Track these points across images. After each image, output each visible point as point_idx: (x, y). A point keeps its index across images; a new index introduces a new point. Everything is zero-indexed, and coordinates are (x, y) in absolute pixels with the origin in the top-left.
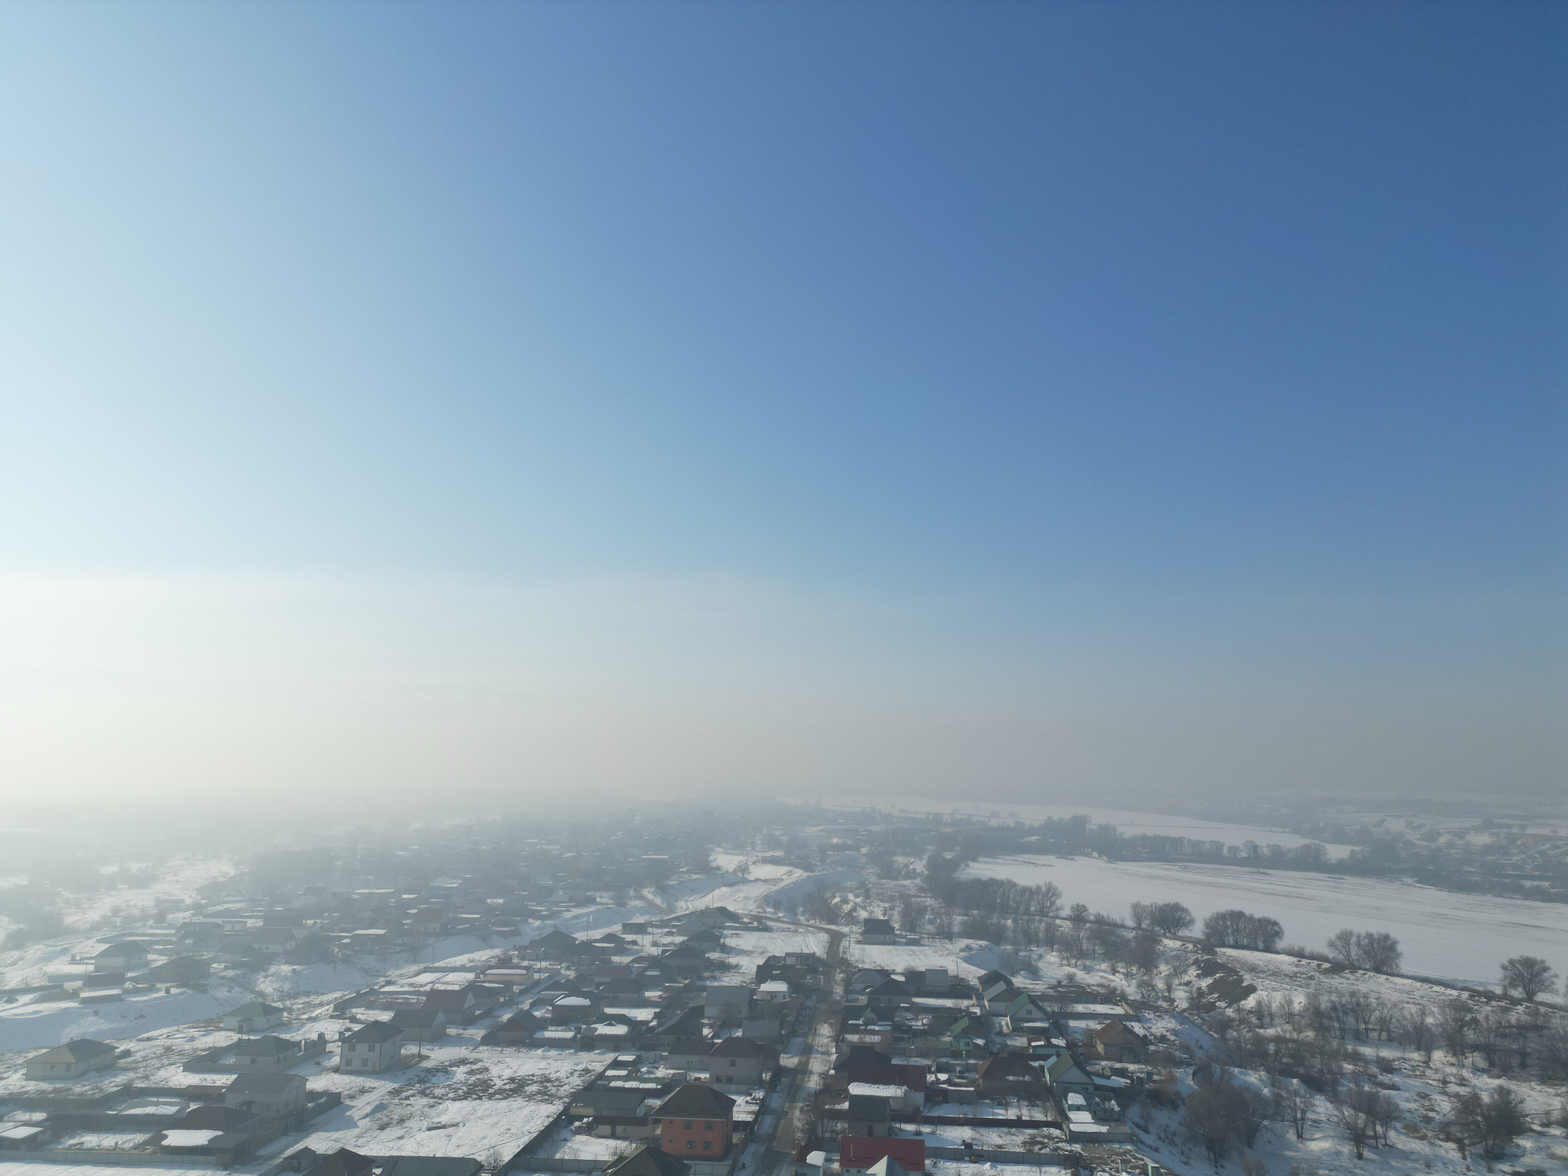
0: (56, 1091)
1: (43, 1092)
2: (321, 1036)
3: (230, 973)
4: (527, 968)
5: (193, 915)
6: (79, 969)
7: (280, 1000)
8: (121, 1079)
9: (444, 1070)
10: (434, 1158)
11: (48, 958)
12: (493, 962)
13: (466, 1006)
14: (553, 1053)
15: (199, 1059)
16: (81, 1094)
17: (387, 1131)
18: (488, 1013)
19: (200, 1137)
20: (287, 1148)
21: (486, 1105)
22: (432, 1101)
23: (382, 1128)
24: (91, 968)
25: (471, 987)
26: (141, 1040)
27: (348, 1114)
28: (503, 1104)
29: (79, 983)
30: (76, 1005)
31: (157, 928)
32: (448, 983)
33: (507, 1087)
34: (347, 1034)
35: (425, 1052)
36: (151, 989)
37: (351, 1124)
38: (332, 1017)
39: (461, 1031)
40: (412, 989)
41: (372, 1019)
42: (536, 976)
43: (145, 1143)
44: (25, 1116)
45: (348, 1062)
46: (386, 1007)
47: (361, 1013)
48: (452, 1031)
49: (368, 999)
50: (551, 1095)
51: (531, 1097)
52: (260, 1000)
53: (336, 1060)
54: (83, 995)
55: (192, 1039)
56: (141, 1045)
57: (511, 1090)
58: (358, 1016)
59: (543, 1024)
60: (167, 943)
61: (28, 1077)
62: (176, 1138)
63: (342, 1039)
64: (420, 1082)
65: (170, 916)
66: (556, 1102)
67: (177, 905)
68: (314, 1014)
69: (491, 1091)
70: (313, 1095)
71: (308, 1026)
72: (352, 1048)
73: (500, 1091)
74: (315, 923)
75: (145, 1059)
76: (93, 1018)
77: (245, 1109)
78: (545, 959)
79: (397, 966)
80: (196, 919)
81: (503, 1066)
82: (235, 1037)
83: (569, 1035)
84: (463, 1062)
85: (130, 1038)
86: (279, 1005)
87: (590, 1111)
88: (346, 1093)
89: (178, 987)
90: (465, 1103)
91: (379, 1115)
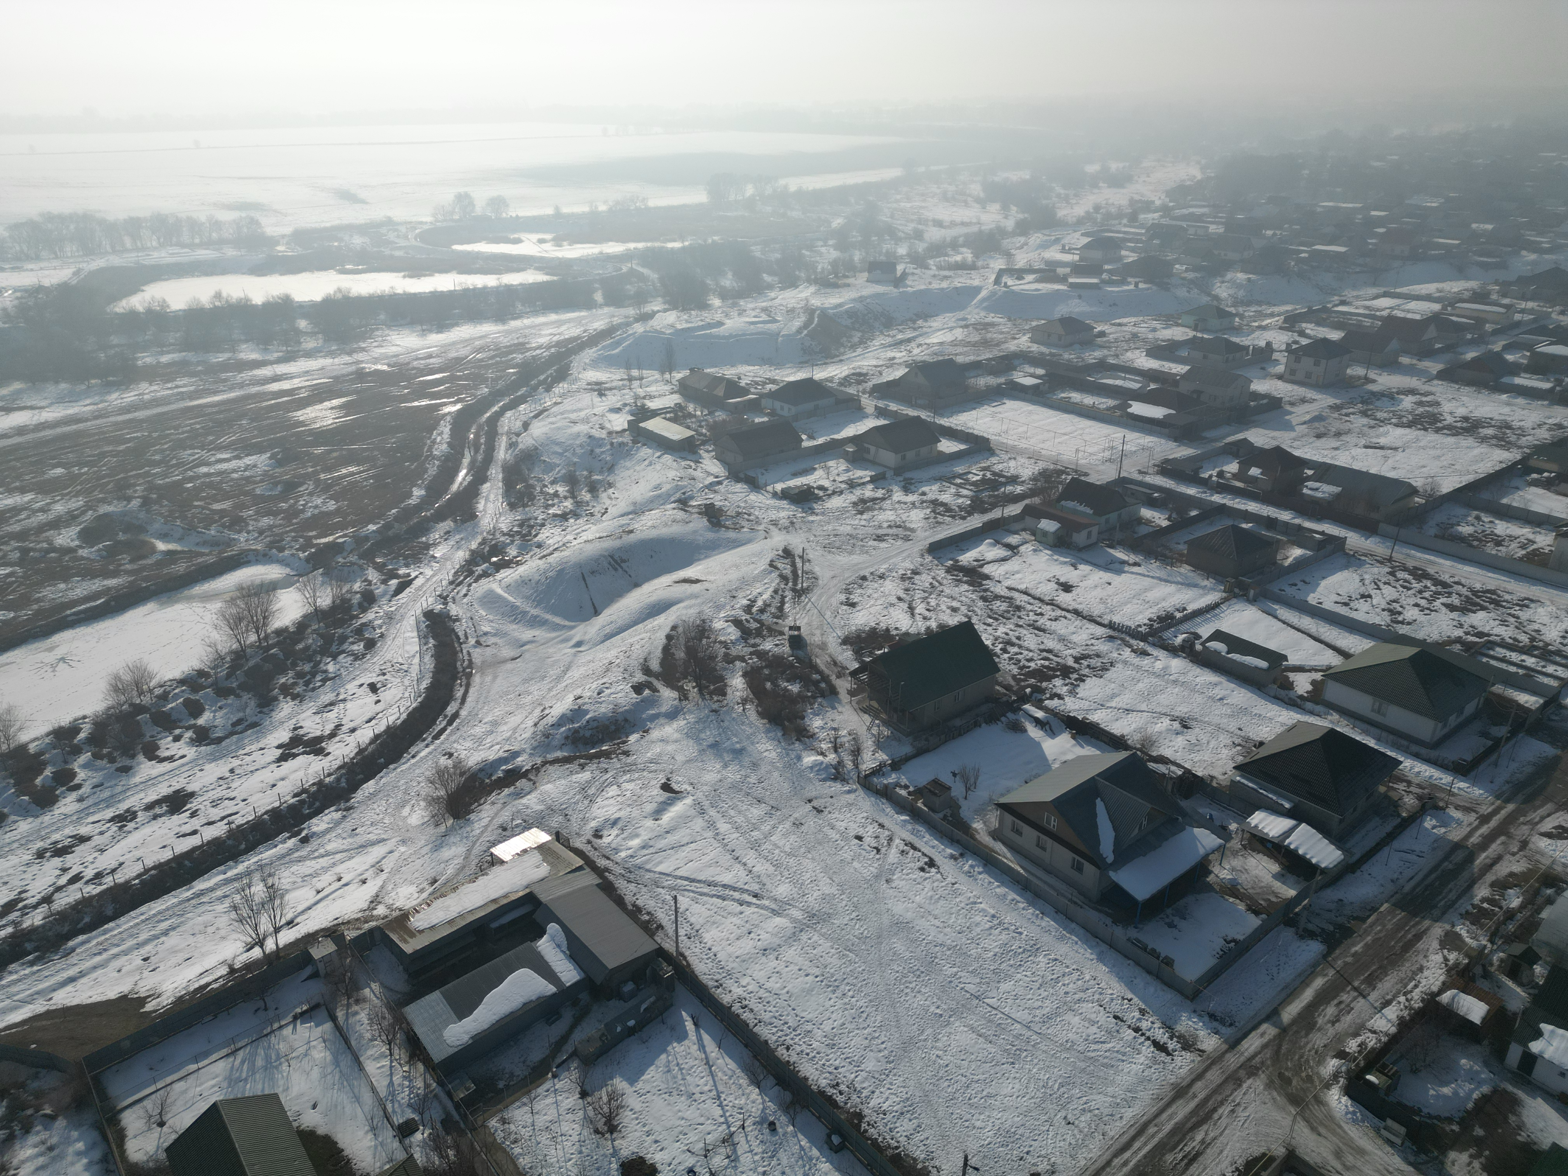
0: (1051, 354)
1: (1042, 354)
2: (1269, 344)
3: (1191, 275)
4: (1508, 307)
5: (1161, 217)
6: (1067, 258)
7: (1234, 305)
8: (1098, 354)
9: (1390, 396)
10: (1367, 474)
11: (1045, 246)
12: (1467, 295)
13: (1426, 337)
14: (1521, 401)
15: (1159, 347)
16: (1069, 360)
17: (1323, 440)
18: (1448, 348)
19: (1157, 412)
20: (1229, 435)
21: (1431, 437)
22: (1372, 422)
23: (1319, 436)
24: (1077, 258)
25: (1434, 319)
26: (1114, 324)
27: (1287, 417)
28: (1451, 440)
29: (1068, 270)
30: (1065, 288)
31: (1131, 227)
32: (1408, 311)
33: (1459, 424)
34: (1294, 346)
35: (1372, 375)
36: (1123, 282)
37: (1289, 427)
38: (1281, 328)
39: (1414, 362)
40: (1367, 312)
41: (1321, 336)
42: (1518, 317)
43: (1115, 407)
44: (1032, 370)
45: (1293, 372)
46: (1337, 326)
47: (1310, 329)
48: (1405, 360)
49: (1320, 316)
50: (1509, 443)
51: (1484, 440)
52: (1215, 303)
53: (1280, 369)
54: (1071, 280)
55: (1154, 330)
56: (1114, 329)
57: (1462, 428)
58: (1308, 331)
59: (1515, 369)
60: (1137, 241)
61: (1033, 340)
62: (1138, 408)
63: (1289, 349)
64: (1362, 403)
65: (1142, 216)
66: (1515, 450)
67: (1147, 206)
68: (1264, 323)
69: (1439, 425)
70: (1256, 396)
71: (1257, 333)
72: (1298, 360)
73: (1449, 427)
74: (1274, 235)
75: (1116, 340)
76: (1077, 301)
77: (1195, 396)
78: (1532, 299)
79: (1354, 287)
80: (1163, 221)
81: (1458, 404)
82: (1191, 334)
83: (1546, 385)
84: (1412, 392)
85: (1105, 321)
86: (1232, 310)
87: (1554, 467)
88: (1287, 399)
89: (1145, 282)
90: (1408, 430)
91: (1316, 424)
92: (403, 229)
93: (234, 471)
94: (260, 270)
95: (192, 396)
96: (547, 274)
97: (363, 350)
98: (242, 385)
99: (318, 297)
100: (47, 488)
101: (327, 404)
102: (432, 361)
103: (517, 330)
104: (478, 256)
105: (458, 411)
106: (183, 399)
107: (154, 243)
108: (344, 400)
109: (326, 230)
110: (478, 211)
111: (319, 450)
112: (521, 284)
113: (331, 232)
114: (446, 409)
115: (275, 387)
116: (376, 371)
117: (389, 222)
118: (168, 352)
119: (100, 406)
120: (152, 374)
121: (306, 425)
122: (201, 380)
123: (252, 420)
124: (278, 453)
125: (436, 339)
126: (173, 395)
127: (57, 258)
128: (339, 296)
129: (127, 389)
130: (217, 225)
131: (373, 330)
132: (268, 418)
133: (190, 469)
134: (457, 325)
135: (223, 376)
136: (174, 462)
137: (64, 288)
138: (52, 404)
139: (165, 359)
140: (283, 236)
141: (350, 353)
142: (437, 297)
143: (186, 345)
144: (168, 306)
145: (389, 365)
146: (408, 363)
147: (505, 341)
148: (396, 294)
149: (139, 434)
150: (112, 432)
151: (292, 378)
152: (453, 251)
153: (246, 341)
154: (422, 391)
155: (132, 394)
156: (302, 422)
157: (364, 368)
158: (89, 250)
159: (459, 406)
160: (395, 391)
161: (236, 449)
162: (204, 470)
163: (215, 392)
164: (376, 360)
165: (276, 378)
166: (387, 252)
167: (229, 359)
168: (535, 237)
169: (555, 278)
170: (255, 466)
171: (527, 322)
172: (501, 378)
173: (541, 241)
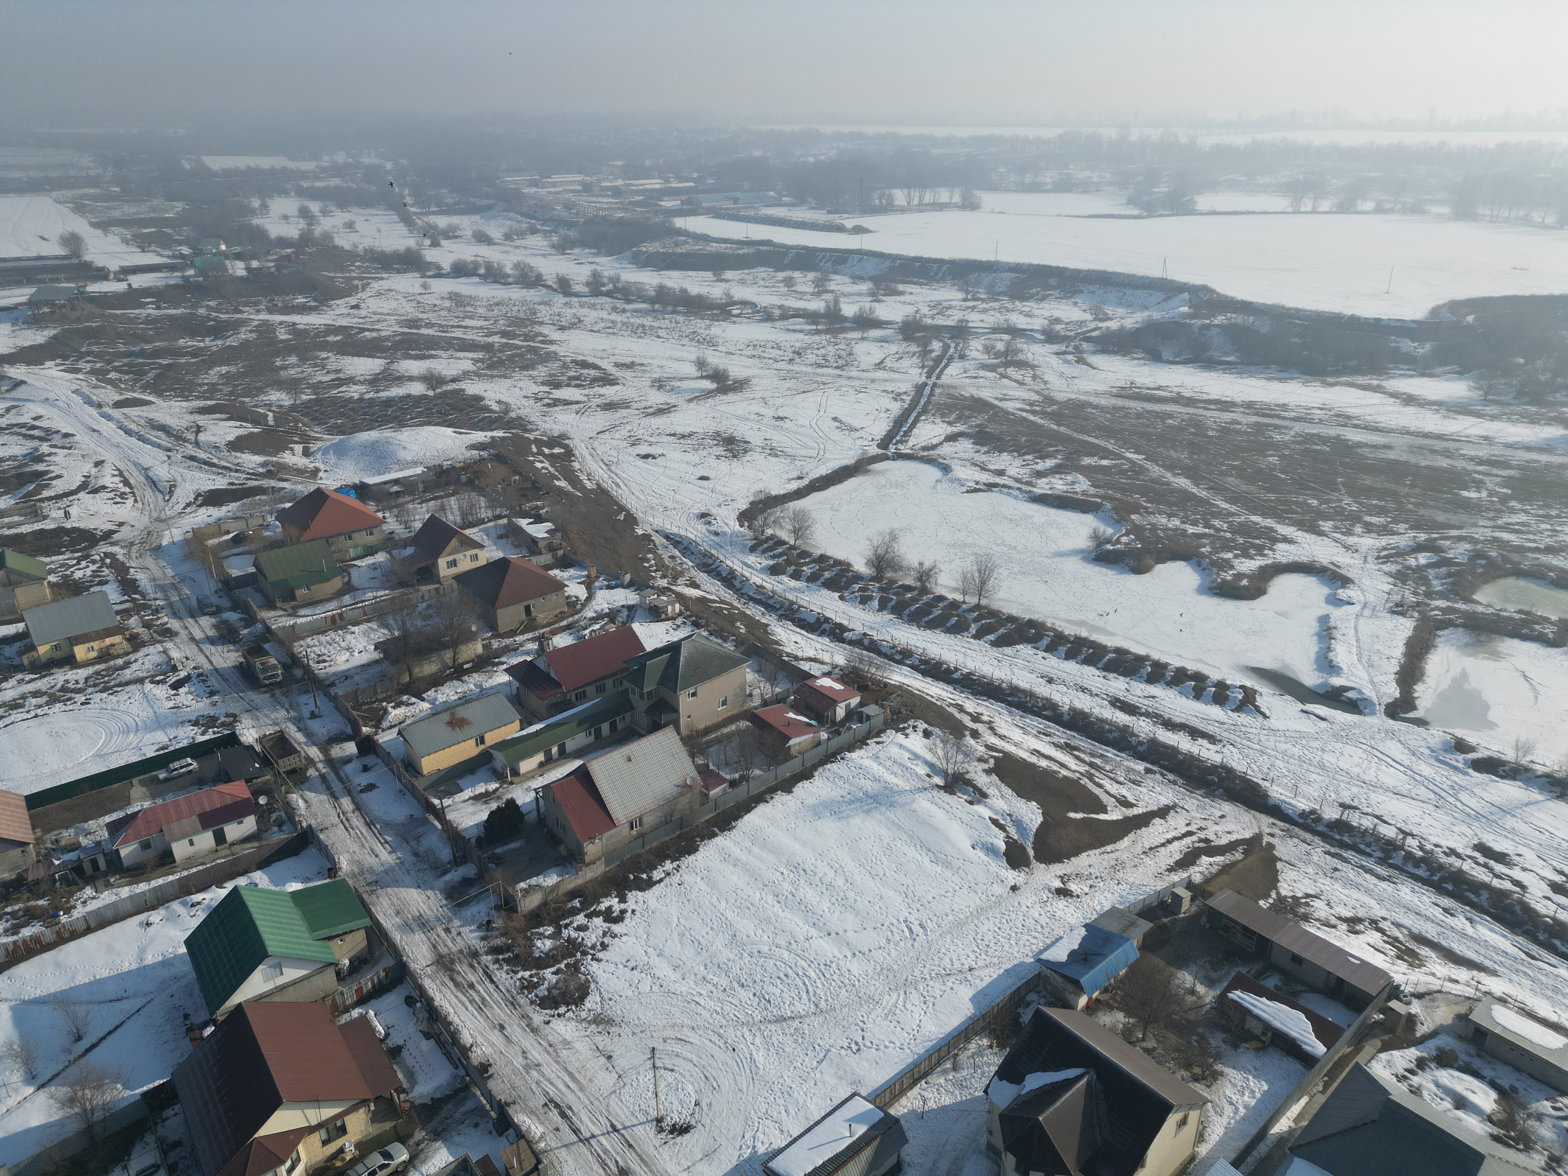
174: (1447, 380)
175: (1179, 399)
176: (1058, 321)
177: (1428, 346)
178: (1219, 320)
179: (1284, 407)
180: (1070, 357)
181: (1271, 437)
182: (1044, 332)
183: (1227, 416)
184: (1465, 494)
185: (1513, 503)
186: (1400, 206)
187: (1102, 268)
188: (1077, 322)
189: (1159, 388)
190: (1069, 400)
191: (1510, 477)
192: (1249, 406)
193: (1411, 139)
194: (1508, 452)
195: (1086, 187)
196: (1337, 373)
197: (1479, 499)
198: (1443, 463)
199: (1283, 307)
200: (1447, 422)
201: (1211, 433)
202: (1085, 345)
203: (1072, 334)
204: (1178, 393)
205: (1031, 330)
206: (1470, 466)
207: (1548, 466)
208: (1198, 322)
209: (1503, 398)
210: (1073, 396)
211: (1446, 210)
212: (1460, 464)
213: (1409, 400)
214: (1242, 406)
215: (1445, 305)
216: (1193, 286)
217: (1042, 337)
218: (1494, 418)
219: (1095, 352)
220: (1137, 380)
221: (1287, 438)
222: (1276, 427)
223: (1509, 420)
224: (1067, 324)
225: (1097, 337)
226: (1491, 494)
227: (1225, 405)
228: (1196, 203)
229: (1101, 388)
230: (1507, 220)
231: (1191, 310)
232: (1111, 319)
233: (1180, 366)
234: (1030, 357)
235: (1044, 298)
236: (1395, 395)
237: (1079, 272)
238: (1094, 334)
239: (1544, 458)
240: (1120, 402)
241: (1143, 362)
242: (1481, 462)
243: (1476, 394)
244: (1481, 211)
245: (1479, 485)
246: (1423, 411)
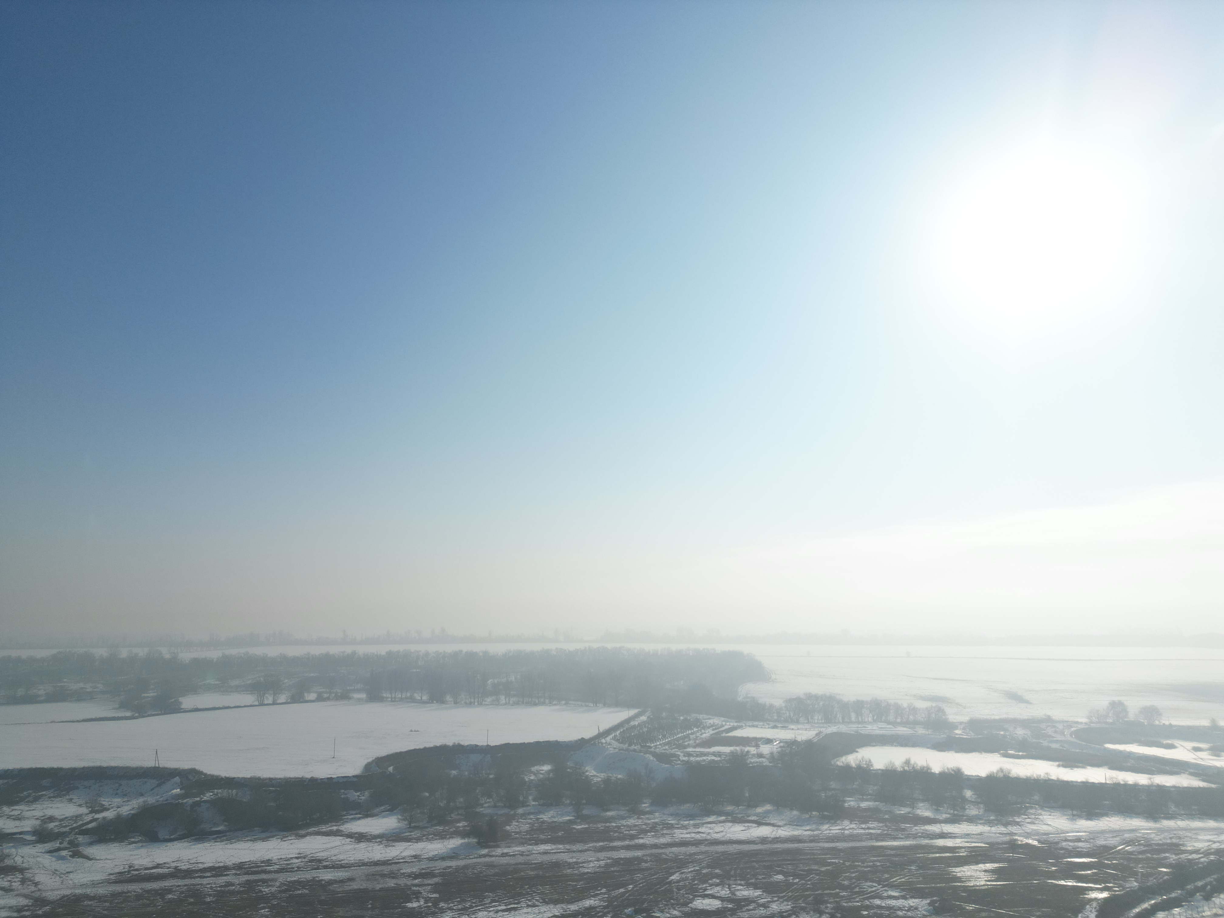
92: (1060, 726)
93: (900, 909)
94: (940, 746)
95: (878, 837)
96: (1203, 780)
97: (1018, 824)
98: (915, 836)
99: (983, 774)
100: (770, 889)
101: (982, 866)
102: (1080, 844)
103: (1169, 830)
104: (1129, 755)
105: (1105, 899)
106: (871, 839)
107: (870, 719)
108: (996, 865)
109: (995, 721)
110: (1131, 716)
111: (970, 907)
112: (1174, 787)
113: (1001, 723)
114: (1094, 895)
115: (941, 842)
116: (1027, 844)
117: (1048, 720)
118: (867, 800)
119: (815, 833)
120: (853, 815)
121: (962, 882)
122: (886, 826)
123: (920, 868)
124: (936, 901)
125: (1085, 826)
126: (865, 834)
127: (808, 723)
128: (1001, 775)
129: (835, 824)
130: (914, 710)
131: (1027, 808)
132: (933, 868)
133: (868, 898)
134: (1106, 815)
135: (903, 826)
136: (857, 890)
137: (809, 743)
138: (785, 825)
139: (864, 805)
140: (961, 723)
141: (1006, 825)
142: (1087, 787)
143: (879, 797)
144: (872, 765)
145: (1039, 841)
146: (1057, 843)
147: (1157, 839)
148: (1050, 780)
149: (837, 861)
150: (820, 854)
151: (955, 837)
152: (1105, 749)
153: (923, 801)
154: (1069, 871)
155: (838, 828)
156: (959, 878)
157: (1017, 840)
158: (829, 719)
159: (1105, 895)
160: (1043, 866)
161: (903, 890)
162: (878, 902)
163: (895, 838)
164: (1028, 835)
165: (943, 836)
166: (1045, 743)
167: (909, 813)
168: (1190, 745)
169: (1213, 786)
170: (916, 909)
171: (1181, 823)
172: (1150, 875)
173: (1196, 749)
174: (384, 817)
175: (177, 873)
176: (51, 819)
177: (367, 793)
178: (208, 796)
179: (269, 862)
180: (64, 853)
181: (261, 891)
182: (35, 832)
183: (222, 880)
184: (410, 905)
185: (442, 904)
186: (333, 695)
187: (98, 764)
188: (73, 817)
189: (158, 866)
190: (64, 897)
191: (436, 884)
192: (240, 867)
193: (334, 650)
194: (432, 864)
195: (79, 697)
196: (307, 826)
197: (420, 907)
198: (391, 883)
199: (259, 778)
200: (388, 850)
201: (208, 899)
202: (80, 838)
203: (67, 829)
204: (176, 868)
205: (21, 833)
206: (409, 882)
207: (458, 869)
208: (189, 801)
209: (421, 824)
210: (68, 892)
211: (363, 696)
212: (402, 882)
213: (360, 837)
214: (234, 868)
215: (373, 761)
216: (184, 771)
217: (34, 838)
218: (418, 840)
219: (91, 844)
220: (136, 862)
221: (273, 889)
222: (264, 881)
223: (428, 840)
224: (61, 820)
225: (92, 828)
226: (426, 902)
227: (218, 871)
228: (181, 703)
229: (99, 877)
230: (401, 699)
231: (183, 791)
232: (107, 809)
233: (176, 842)
234: (18, 860)
235: (36, 800)
236: (350, 836)
237: (74, 770)
238: (90, 826)
239: (454, 863)
240: (118, 888)
241: (140, 844)
242: (416, 876)
243: (403, 824)
244: (385, 695)
245: (417, 896)
246: (371, 844)
